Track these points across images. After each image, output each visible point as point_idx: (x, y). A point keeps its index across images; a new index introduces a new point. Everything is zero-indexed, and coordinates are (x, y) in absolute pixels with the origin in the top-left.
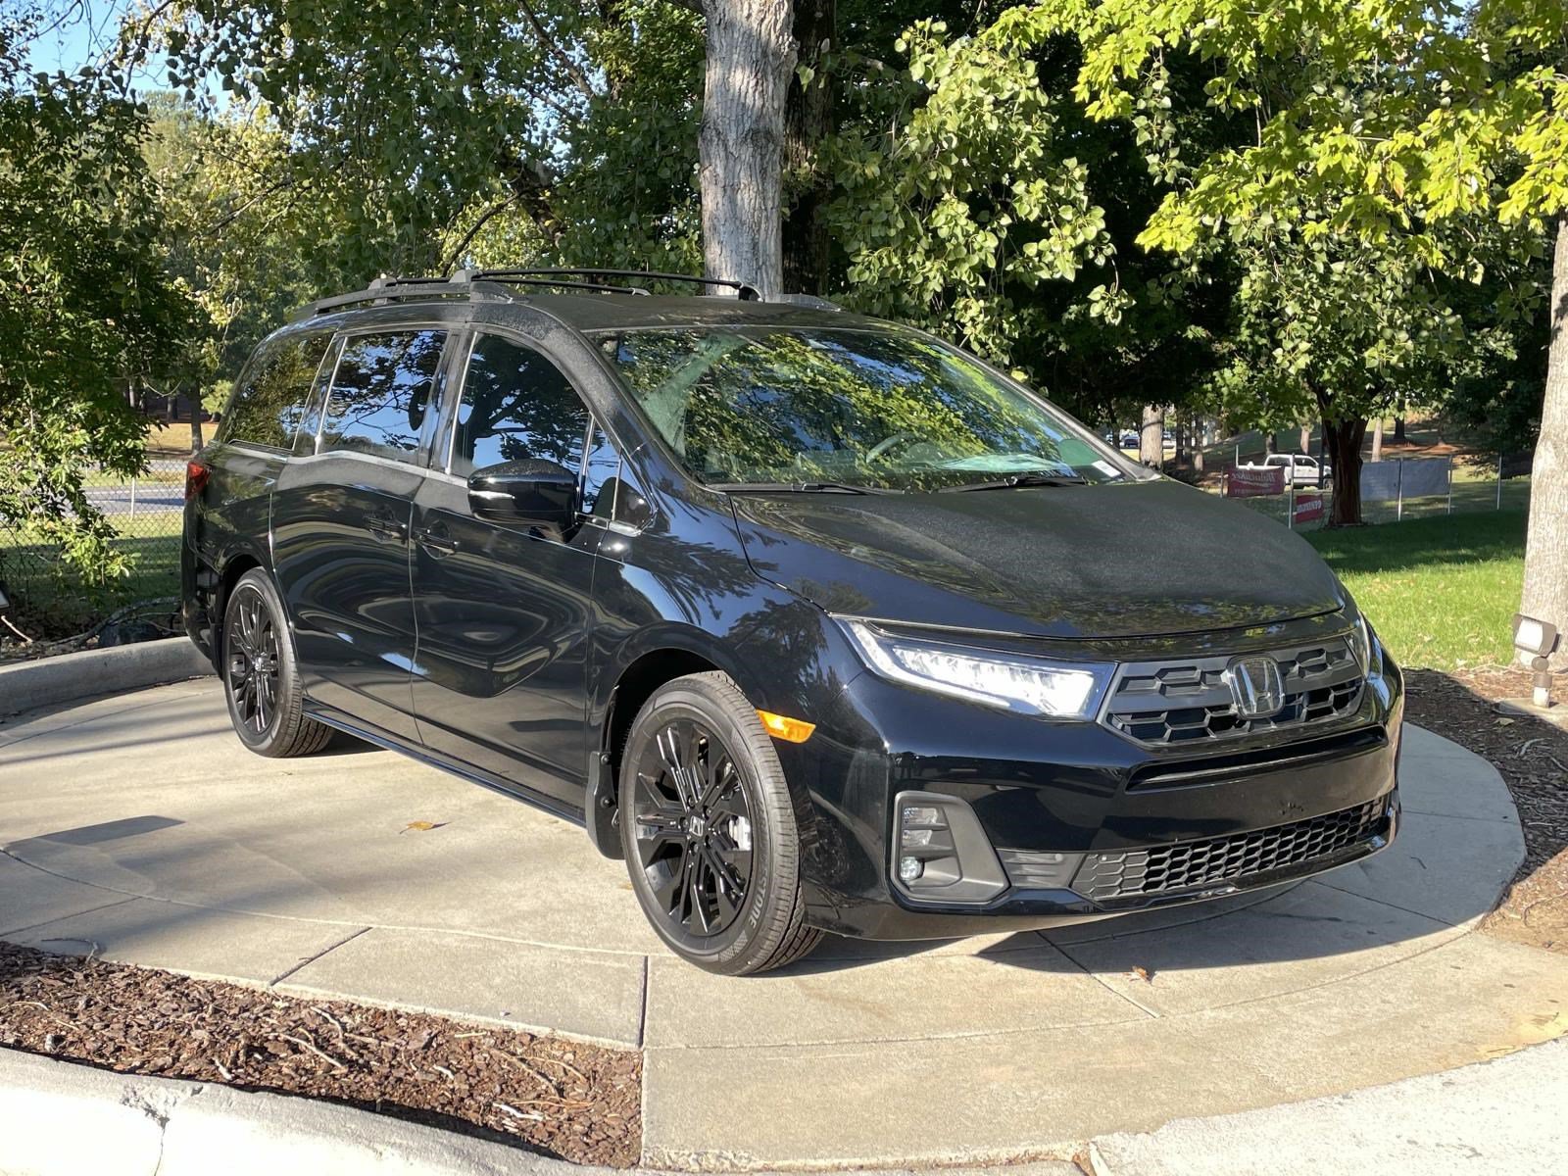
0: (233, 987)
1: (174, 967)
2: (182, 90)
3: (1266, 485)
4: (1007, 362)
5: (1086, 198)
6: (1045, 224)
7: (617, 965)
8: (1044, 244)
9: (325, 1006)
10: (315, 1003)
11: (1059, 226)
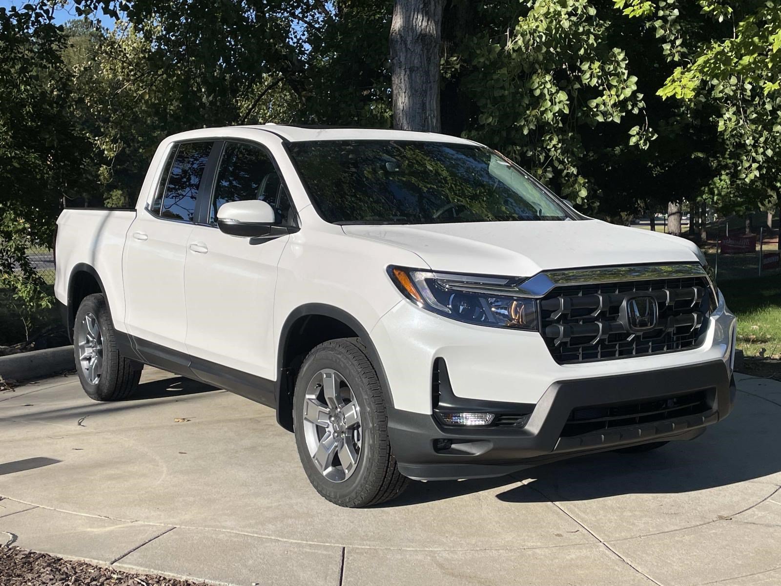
0: (88, 565)
1: (53, 552)
2: (82, 17)
3: (744, 247)
4: (575, 173)
5: (626, 72)
6: (601, 88)
7: (325, 553)
8: (599, 100)
9: (144, 578)
10: (137, 576)
11: (609, 90)
